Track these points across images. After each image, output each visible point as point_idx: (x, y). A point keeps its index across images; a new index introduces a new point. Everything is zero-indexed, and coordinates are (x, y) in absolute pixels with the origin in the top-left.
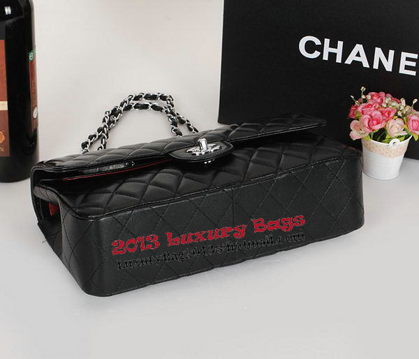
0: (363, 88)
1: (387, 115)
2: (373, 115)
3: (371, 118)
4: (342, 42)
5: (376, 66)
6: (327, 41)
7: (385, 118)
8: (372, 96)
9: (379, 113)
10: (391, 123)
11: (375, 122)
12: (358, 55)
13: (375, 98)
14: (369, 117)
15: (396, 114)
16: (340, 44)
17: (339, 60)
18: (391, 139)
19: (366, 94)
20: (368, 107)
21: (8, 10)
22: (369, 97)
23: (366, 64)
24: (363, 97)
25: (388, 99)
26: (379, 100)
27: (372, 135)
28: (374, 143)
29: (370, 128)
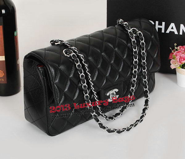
0: (175, 44)
2: (181, 56)
3: (181, 58)
5: (181, 33)
6: (157, 22)
9: (184, 55)
11: (182, 59)
12: (172, 28)
13: (181, 48)
14: (179, 57)
17: (163, 31)
19: (177, 46)
20: (178, 52)
21: (3, 11)
22: (179, 48)
23: (176, 33)
24: (176, 48)
26: (184, 49)
27: (181, 66)
28: (182, 70)
29: (180, 63)
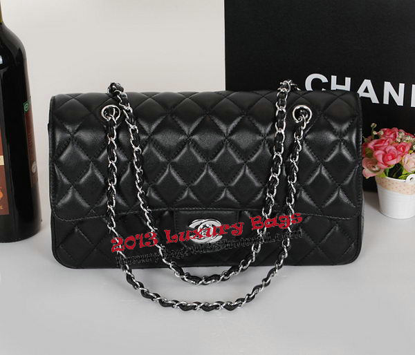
0: (373, 124)
1: (402, 149)
2: (387, 150)
3: (385, 155)
4: (350, 79)
5: (386, 101)
6: (334, 78)
7: (400, 153)
8: (385, 132)
9: (393, 148)
10: (407, 157)
11: (390, 157)
12: (366, 91)
13: (388, 134)
14: (383, 152)
15: (411, 149)
16: (348, 80)
18: (407, 174)
19: (377, 129)
20: (381, 142)
22: (382, 133)
23: (375, 100)
24: (375, 133)
25: (401, 134)
26: (392, 136)
27: (388, 171)
28: (389, 180)
29: (386, 165)
